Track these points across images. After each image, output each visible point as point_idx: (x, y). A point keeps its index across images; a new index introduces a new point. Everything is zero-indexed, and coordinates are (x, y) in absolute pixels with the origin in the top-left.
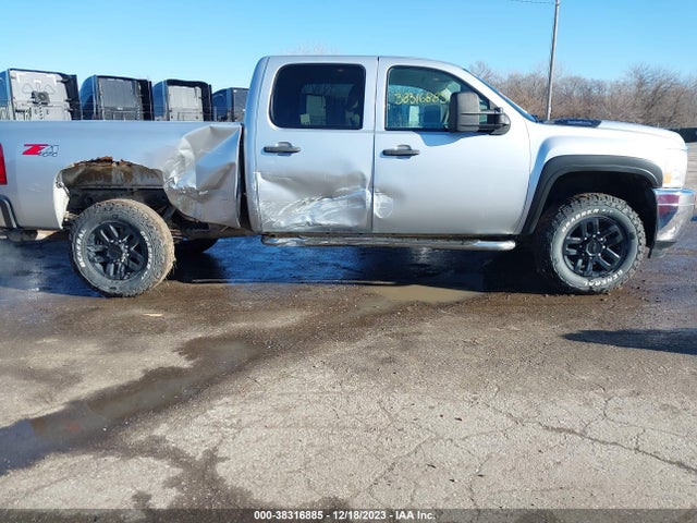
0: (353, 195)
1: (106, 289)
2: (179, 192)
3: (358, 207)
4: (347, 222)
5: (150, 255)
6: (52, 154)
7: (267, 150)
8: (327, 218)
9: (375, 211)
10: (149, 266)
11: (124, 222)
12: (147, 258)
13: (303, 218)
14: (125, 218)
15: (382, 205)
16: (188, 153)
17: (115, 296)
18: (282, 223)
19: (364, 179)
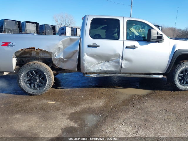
0: (116, 60)
1: (31, 93)
2: (57, 59)
3: (117, 64)
4: (113, 69)
5: (47, 81)
6: (13, 46)
7: (89, 46)
8: (107, 68)
9: (122, 66)
10: (47, 85)
11: (38, 69)
12: (46, 82)
13: (99, 68)
14: (39, 68)
15: (125, 64)
16: (61, 47)
17: (34, 95)
18: (92, 69)
19: (120, 56)
